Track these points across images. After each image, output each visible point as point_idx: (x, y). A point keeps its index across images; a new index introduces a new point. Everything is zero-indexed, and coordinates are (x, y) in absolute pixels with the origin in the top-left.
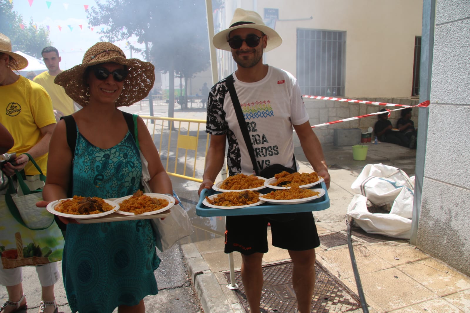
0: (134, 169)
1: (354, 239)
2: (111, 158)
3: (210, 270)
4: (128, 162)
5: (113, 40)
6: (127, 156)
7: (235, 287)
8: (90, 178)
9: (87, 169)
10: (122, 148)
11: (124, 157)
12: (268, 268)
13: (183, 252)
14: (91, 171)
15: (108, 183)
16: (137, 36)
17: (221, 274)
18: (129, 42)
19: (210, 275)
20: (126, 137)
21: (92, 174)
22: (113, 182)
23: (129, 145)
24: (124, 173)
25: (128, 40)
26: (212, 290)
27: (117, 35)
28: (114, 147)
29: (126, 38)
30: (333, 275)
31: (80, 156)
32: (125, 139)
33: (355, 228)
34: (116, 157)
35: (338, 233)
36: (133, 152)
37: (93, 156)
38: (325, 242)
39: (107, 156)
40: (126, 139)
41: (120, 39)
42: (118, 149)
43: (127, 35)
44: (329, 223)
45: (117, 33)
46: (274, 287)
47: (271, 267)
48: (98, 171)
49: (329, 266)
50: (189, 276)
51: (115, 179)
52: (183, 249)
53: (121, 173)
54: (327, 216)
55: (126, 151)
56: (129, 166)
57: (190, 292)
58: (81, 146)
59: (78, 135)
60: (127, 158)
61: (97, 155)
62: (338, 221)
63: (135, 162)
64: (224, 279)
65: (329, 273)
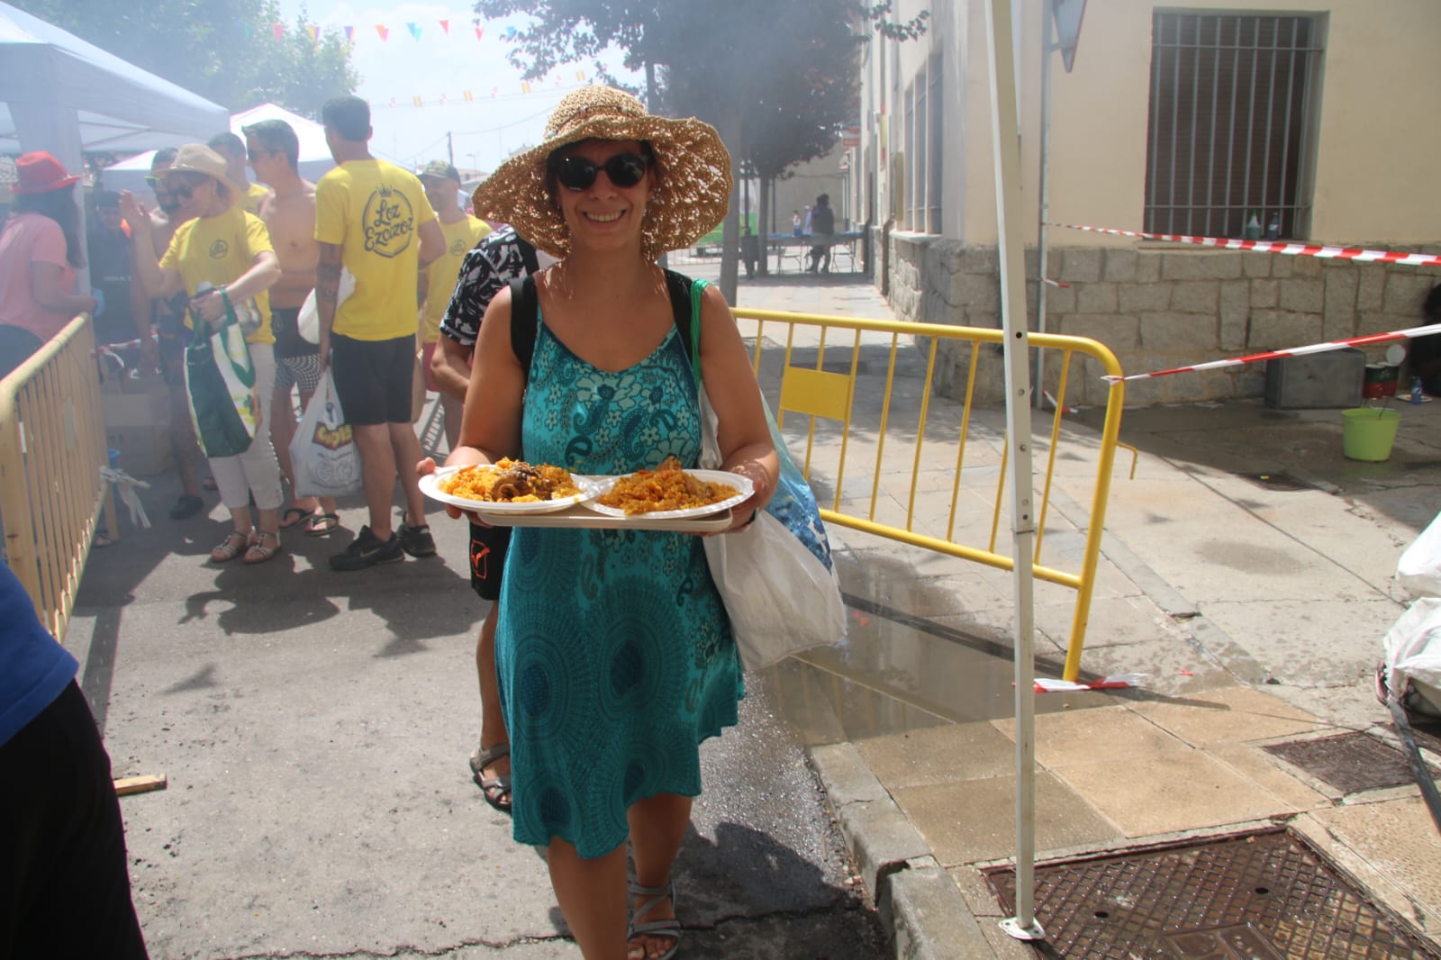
0: (673, 434)
1: (1433, 766)
2: (616, 398)
3: (931, 855)
4: (659, 413)
5: (548, 59)
6: (662, 396)
7: (1032, 931)
8: (556, 446)
9: (552, 420)
10: (651, 374)
11: (651, 397)
12: (1136, 858)
13: (822, 775)
14: (562, 427)
15: (603, 463)
16: (622, 48)
17: (975, 874)
18: (602, 63)
19: (935, 876)
20: (666, 344)
21: (564, 434)
22: (616, 462)
23: (671, 364)
24: (646, 441)
25: (596, 60)
26: (952, 939)
27: (562, 44)
28: (631, 370)
29: (590, 53)
30: (1390, 911)
31: (540, 387)
32: (662, 348)
33: (1422, 720)
34: (631, 398)
35: (1361, 733)
36: (678, 385)
37: (572, 386)
38: (1324, 770)
39: (607, 393)
40: (666, 349)
41: (571, 57)
42: (639, 375)
43: (593, 42)
44: (1309, 688)
45: (564, 38)
46: (1171, 940)
47: (1148, 857)
48: (577, 427)
49: (1367, 871)
50: (854, 868)
51: (620, 454)
52: (820, 764)
53: (636, 440)
54: (1297, 662)
55: (659, 383)
56: (661, 425)
57: (862, 935)
58: (544, 358)
59: (539, 330)
60: (659, 401)
61: (584, 383)
62: (1341, 682)
63: (679, 415)
64: (988, 893)
65: (1373, 900)
